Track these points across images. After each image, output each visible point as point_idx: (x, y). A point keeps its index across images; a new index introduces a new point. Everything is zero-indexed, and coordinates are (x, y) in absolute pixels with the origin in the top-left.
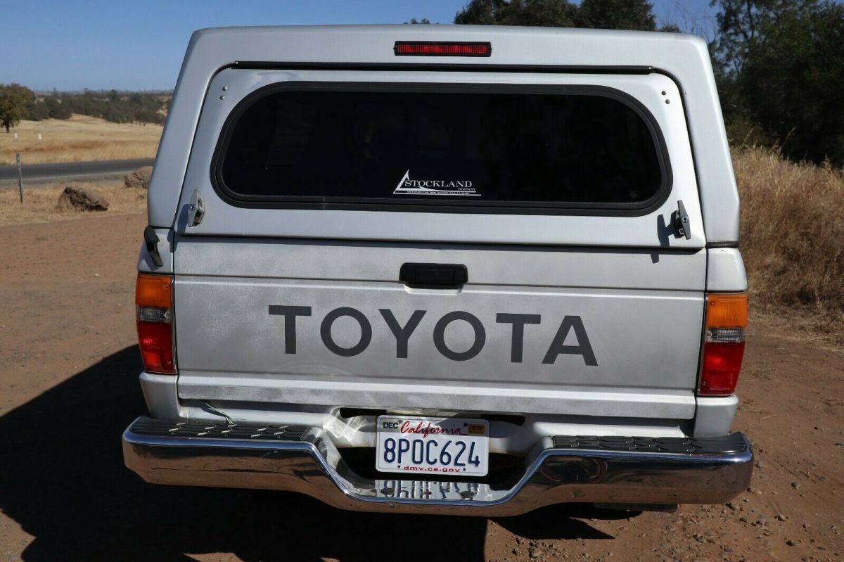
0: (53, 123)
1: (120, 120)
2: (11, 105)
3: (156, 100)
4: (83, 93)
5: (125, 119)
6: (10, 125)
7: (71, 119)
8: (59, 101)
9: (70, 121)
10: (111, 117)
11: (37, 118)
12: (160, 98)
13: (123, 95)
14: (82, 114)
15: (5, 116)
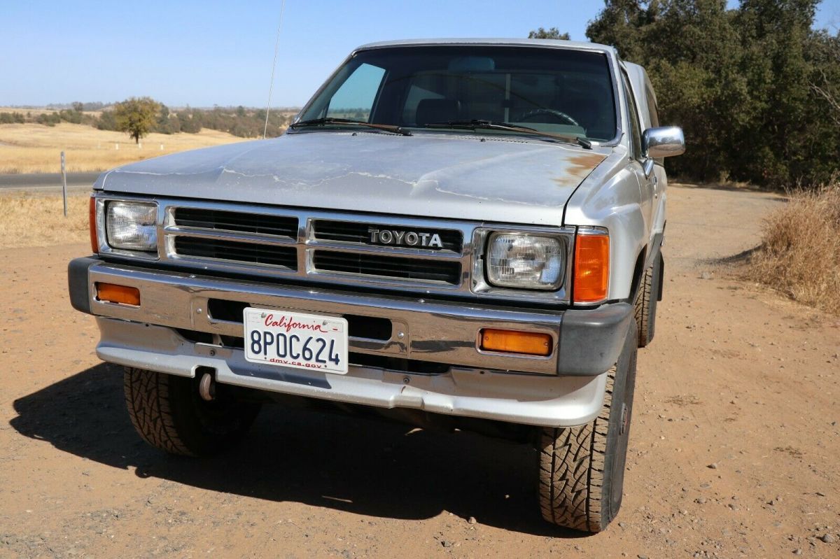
0: (184, 136)
1: (245, 134)
2: (141, 117)
3: (279, 116)
4: (213, 109)
5: (250, 133)
6: (140, 136)
7: (200, 133)
8: (191, 116)
9: (201, 135)
10: (235, 131)
11: (169, 131)
12: (283, 114)
13: (249, 111)
14: (211, 128)
15: (135, 127)
